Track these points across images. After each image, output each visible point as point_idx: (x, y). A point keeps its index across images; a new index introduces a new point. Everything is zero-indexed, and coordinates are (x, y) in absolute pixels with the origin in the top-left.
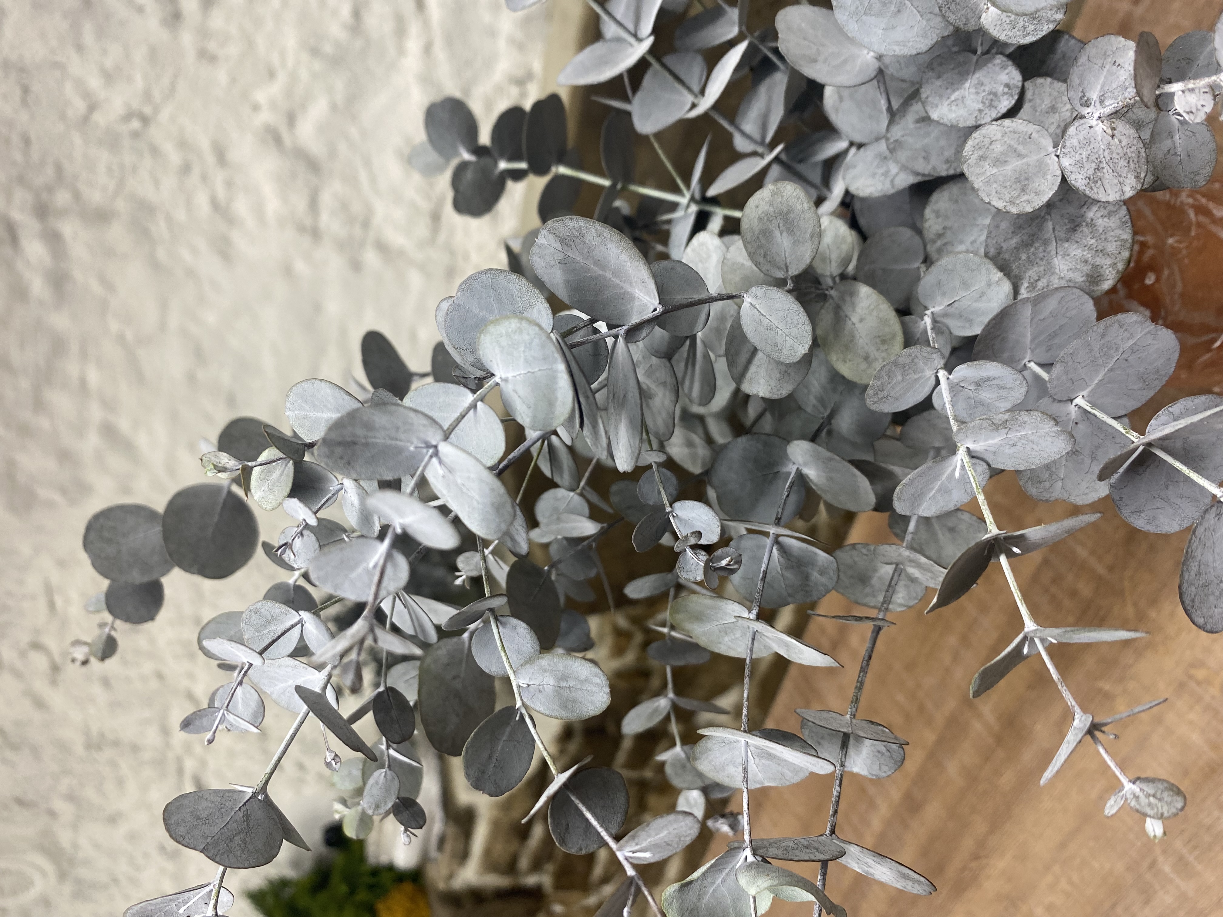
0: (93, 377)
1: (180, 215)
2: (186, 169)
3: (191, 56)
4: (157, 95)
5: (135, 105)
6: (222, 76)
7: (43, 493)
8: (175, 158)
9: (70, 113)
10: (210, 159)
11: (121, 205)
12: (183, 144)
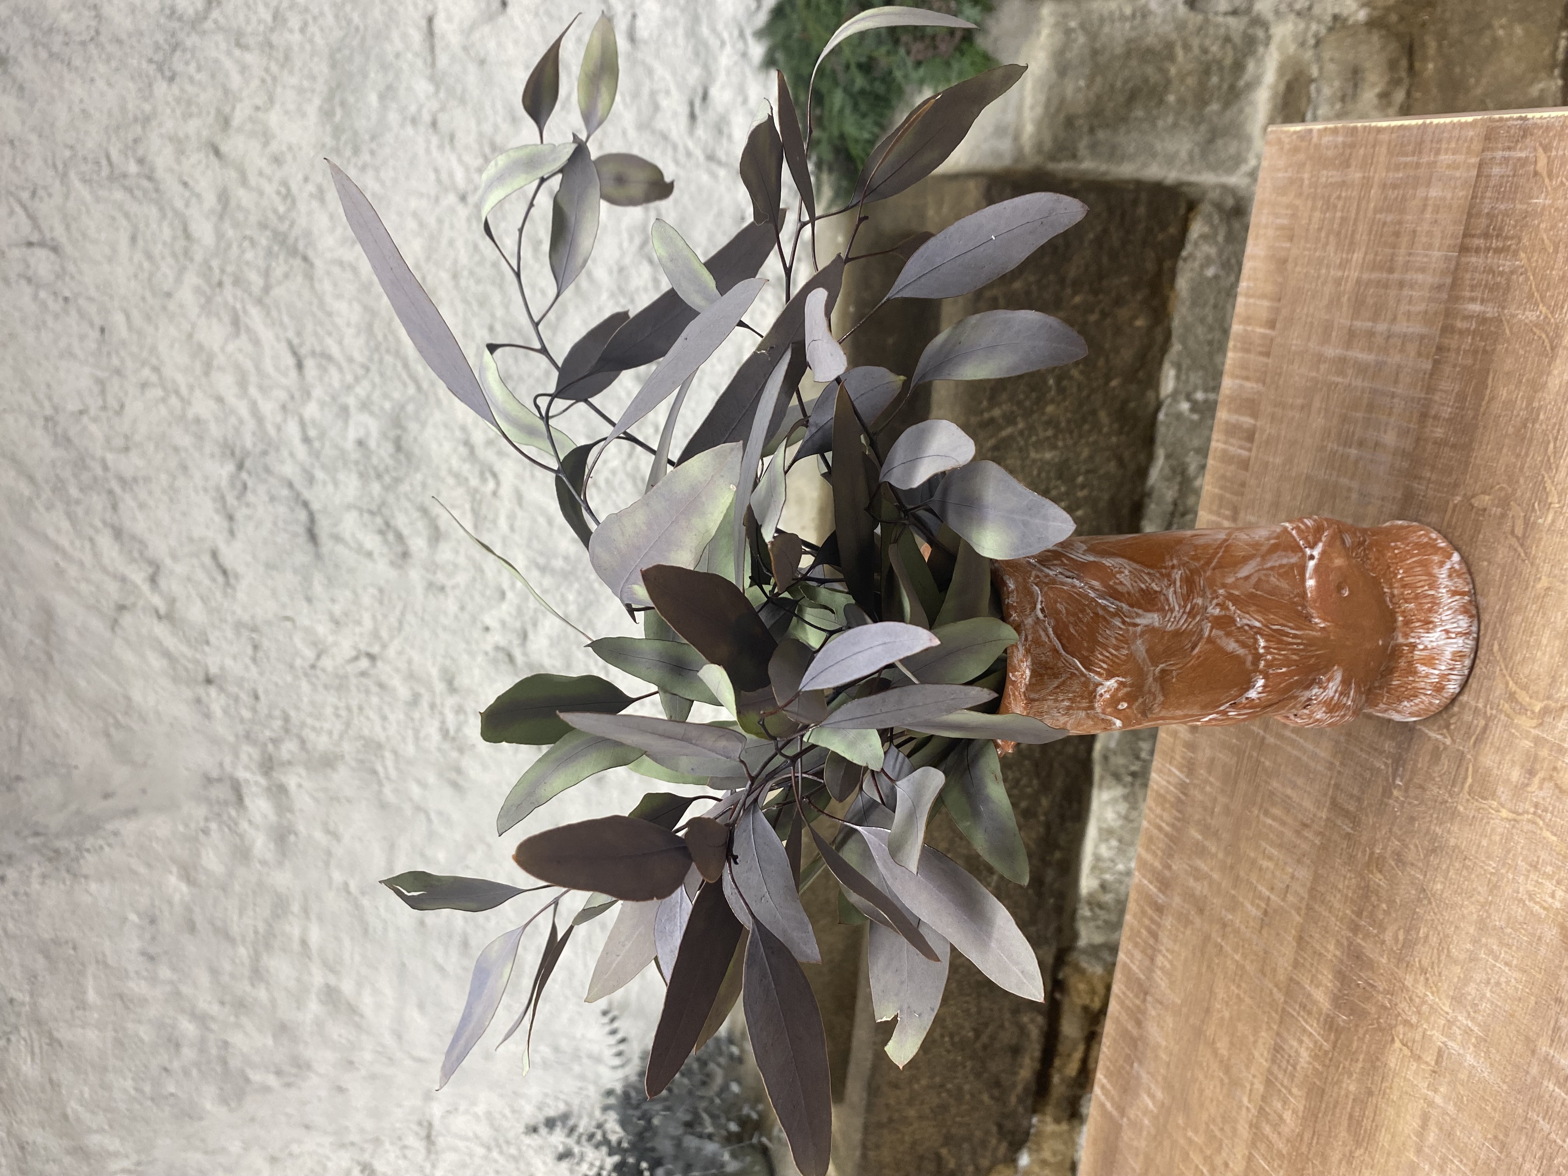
0: (315, 936)
1: (410, 750)
2: (415, 701)
3: (419, 590)
4: (384, 634)
5: (363, 647)
6: (451, 605)
7: (256, 1077)
8: (403, 692)
9: (298, 662)
10: (440, 687)
11: (347, 747)
12: (411, 676)
